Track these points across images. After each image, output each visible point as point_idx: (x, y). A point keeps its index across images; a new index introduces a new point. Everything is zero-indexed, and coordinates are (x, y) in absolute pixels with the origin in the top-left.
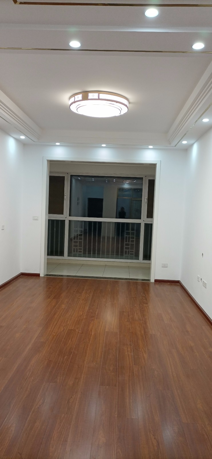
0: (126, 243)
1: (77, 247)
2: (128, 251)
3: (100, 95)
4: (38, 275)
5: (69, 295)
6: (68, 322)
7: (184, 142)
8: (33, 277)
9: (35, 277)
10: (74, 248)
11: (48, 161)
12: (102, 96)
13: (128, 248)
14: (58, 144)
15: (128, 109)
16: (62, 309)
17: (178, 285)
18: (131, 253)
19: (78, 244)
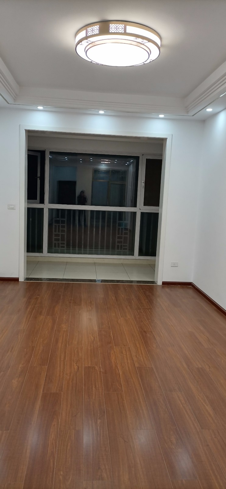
0: (118, 236)
1: (59, 241)
2: (121, 246)
3: (128, 27)
4: (16, 280)
5: (66, 309)
6: (80, 355)
7: (209, 110)
8: (10, 282)
9: (13, 282)
10: (55, 242)
11: (26, 130)
12: (130, 29)
13: (121, 242)
14: (40, 108)
15: (160, 54)
16: (64, 331)
17: (190, 287)
18: (124, 247)
19: (60, 238)
